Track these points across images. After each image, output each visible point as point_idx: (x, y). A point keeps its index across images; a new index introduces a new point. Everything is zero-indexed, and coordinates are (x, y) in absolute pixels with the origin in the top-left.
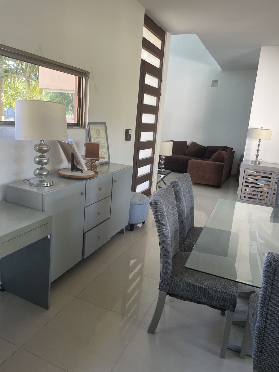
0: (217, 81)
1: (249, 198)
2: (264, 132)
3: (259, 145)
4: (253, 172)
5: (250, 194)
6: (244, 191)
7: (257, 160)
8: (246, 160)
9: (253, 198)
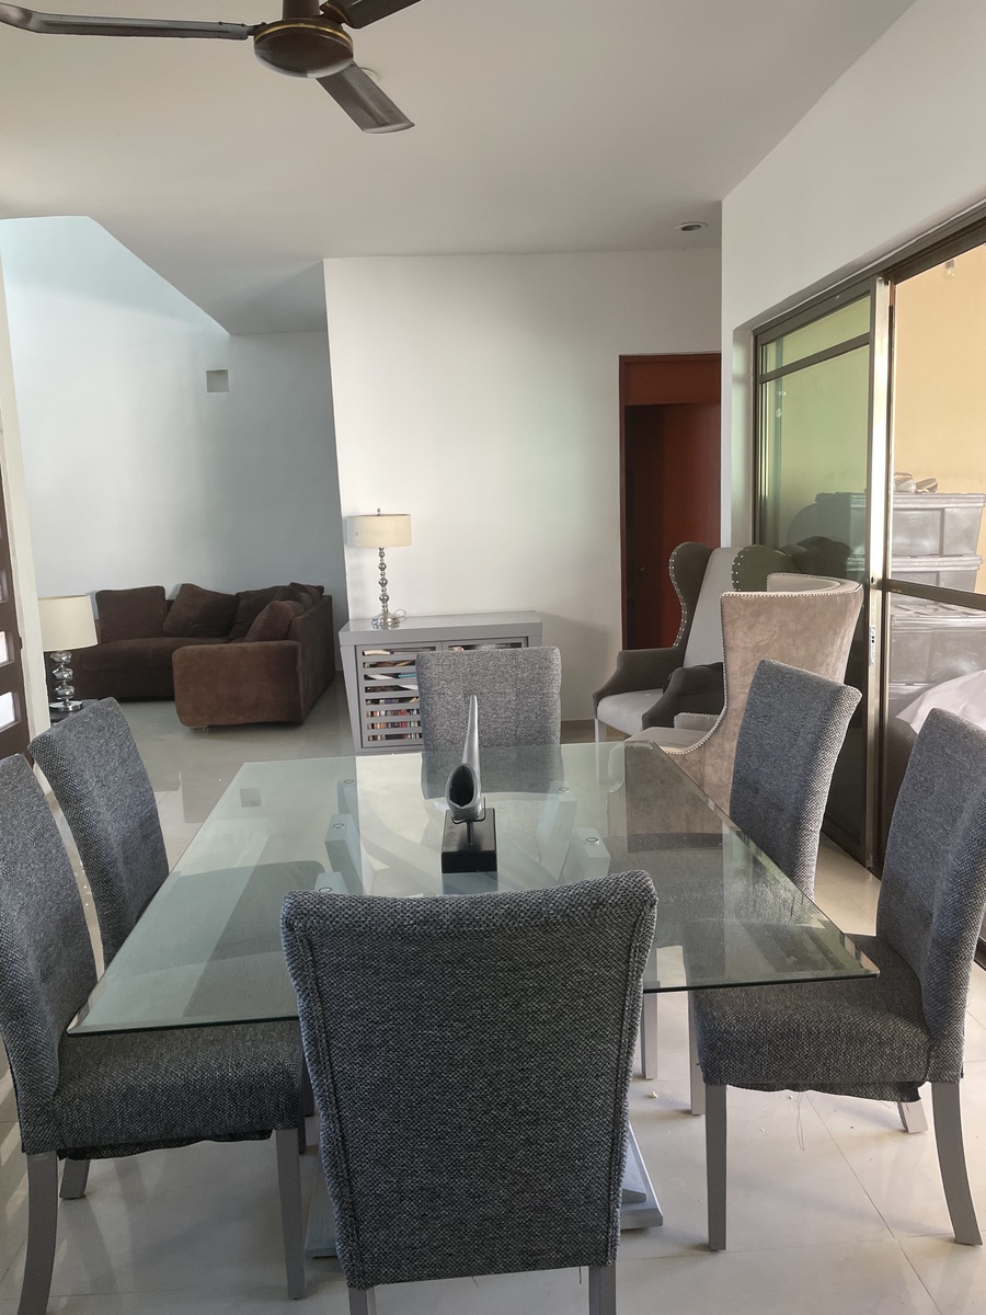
0: (222, 373)
1: (388, 737)
2: (387, 524)
3: (382, 567)
4: (379, 653)
5: (387, 724)
6: (367, 721)
7: (386, 613)
8: (358, 620)
9: (400, 737)
